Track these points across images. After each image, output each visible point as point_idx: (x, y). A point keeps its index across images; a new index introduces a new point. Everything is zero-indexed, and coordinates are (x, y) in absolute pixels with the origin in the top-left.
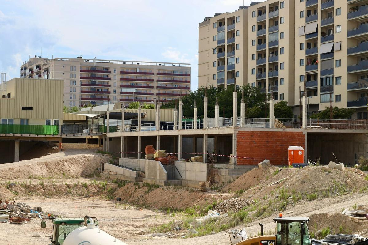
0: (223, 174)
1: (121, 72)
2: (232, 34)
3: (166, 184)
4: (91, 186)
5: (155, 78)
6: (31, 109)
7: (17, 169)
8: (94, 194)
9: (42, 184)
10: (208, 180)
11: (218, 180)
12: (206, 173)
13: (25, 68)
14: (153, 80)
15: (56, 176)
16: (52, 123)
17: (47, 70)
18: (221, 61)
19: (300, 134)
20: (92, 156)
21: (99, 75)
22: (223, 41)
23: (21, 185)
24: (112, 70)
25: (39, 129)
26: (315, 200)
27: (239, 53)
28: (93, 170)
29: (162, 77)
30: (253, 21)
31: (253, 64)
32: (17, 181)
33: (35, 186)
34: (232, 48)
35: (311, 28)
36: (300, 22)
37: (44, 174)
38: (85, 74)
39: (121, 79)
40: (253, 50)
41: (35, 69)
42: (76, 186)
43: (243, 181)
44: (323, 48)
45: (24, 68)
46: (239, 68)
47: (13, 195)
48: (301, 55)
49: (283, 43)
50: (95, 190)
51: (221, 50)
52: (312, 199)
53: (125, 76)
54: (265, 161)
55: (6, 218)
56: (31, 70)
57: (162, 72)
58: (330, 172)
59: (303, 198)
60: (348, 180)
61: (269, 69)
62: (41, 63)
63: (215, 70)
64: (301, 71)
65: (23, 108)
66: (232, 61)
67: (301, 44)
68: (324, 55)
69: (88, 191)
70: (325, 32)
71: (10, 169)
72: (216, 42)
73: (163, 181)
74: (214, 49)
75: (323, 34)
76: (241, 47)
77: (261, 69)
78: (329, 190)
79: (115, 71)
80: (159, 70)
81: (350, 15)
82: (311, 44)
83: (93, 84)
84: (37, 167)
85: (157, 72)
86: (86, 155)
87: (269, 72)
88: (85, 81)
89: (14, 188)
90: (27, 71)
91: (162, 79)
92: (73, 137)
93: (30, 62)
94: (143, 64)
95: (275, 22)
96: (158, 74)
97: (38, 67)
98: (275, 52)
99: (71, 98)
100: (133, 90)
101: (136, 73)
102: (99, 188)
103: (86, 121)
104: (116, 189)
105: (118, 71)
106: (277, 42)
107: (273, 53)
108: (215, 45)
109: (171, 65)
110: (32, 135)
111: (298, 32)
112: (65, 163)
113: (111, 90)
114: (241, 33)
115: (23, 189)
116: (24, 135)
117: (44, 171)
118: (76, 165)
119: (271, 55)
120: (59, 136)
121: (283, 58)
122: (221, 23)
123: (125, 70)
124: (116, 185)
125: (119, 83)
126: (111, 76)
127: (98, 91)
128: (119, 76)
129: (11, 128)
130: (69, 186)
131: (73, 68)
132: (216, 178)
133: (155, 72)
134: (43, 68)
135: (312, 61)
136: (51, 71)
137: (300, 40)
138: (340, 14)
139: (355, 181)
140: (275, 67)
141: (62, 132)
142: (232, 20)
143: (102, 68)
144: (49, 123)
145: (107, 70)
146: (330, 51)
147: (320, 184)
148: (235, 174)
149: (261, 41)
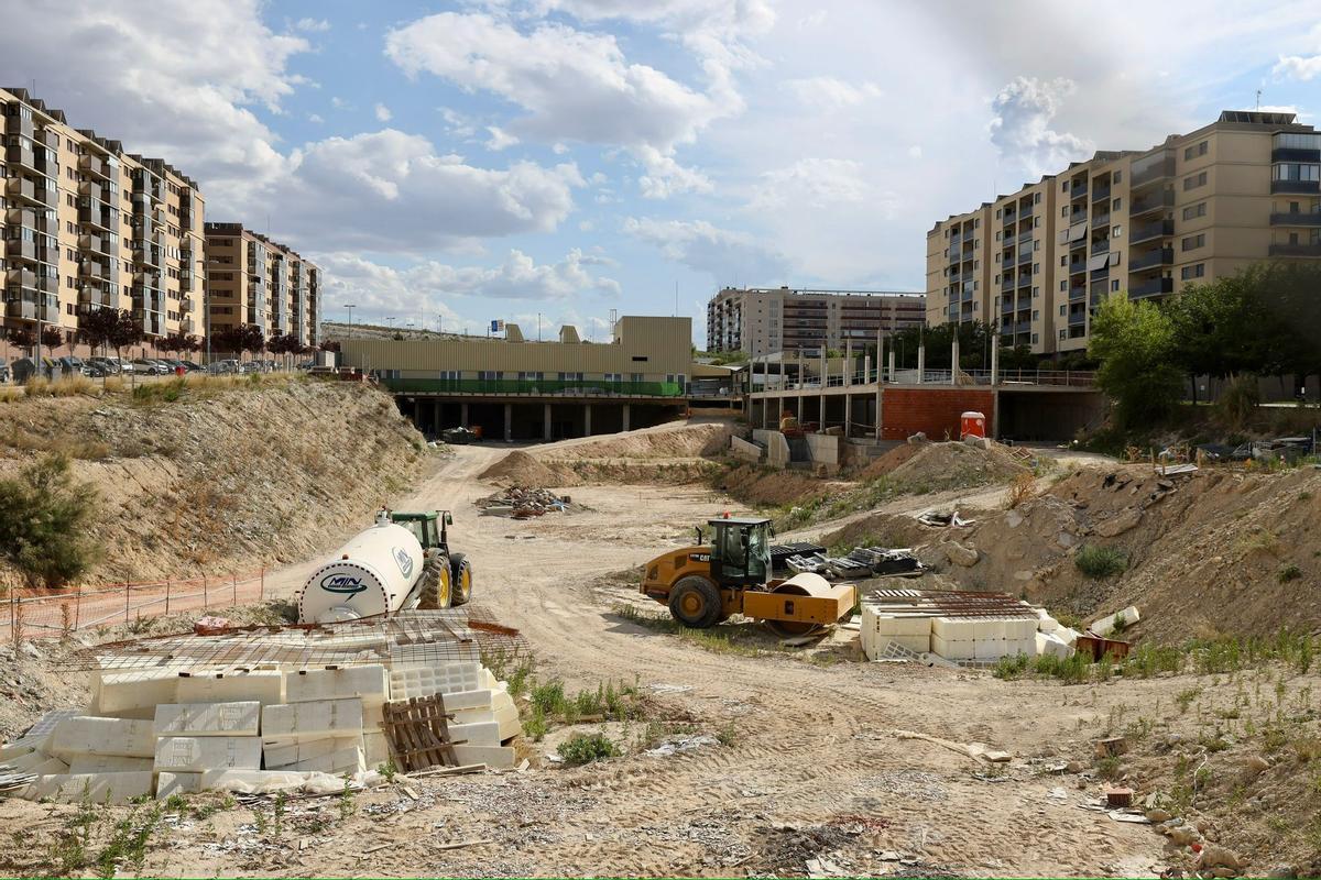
0: (859, 454)
1: (843, 308)
2: (970, 246)
3: (788, 466)
4: (693, 468)
5: (893, 315)
6: (645, 359)
7: (605, 443)
8: (696, 480)
9: (624, 465)
10: (839, 462)
11: (852, 462)
12: (836, 452)
13: (713, 306)
14: (889, 319)
15: (662, 454)
16: (676, 379)
17: (738, 307)
18: (954, 287)
19: (987, 394)
20: (722, 425)
21: (810, 312)
22: (957, 257)
23: (596, 466)
24: (829, 305)
25: (655, 388)
26: (927, 495)
27: (978, 274)
28: (719, 446)
29: (903, 314)
30: (998, 226)
31: (996, 290)
32: (592, 460)
33: (613, 467)
34: (970, 266)
35: (1077, 233)
36: (1062, 223)
37: (645, 451)
38: (790, 312)
39: (843, 318)
40: (997, 269)
41: (725, 306)
42: (671, 467)
43: (882, 463)
44: (1094, 263)
45: (711, 305)
46: (978, 297)
47: (580, 478)
48: (1063, 274)
49: (1039, 258)
50: (697, 475)
51: (954, 270)
52: (923, 491)
53: (849, 313)
54: (918, 434)
55: (509, 511)
56: (720, 307)
57: (903, 306)
58: (962, 451)
59: (908, 491)
60: (990, 465)
61: (1019, 297)
62: (733, 297)
63: (946, 301)
64: (1062, 298)
65: (635, 359)
66: (969, 286)
67: (1063, 258)
68: (1096, 273)
69: (688, 475)
70: (1098, 236)
71: (595, 443)
72: (948, 259)
73: (783, 463)
74: (945, 270)
75: (1095, 240)
76: (981, 265)
77: (1008, 297)
78: (952, 479)
79: (834, 305)
80: (899, 303)
81: (1133, 210)
82: (1078, 257)
83: (803, 325)
84: (636, 441)
85: (896, 306)
86: (714, 425)
87: (1019, 301)
88: (791, 322)
89: (584, 470)
90: (716, 308)
91: (903, 316)
92: (702, 398)
93: (720, 297)
94: (875, 295)
95: (1028, 224)
96: (897, 309)
97: (728, 302)
98: (1027, 270)
99: (771, 346)
100: (861, 333)
101: (866, 308)
102: (704, 471)
103: (730, 377)
104: (726, 474)
105: (839, 305)
106: (1029, 256)
107: (1025, 272)
108: (947, 263)
109: (918, 296)
110: (644, 397)
111: (1059, 237)
112: (680, 436)
113: (829, 334)
114: (981, 244)
115: (595, 471)
116: (634, 396)
117: (645, 447)
118: (695, 439)
119: (1022, 275)
120: (683, 397)
121: (1038, 280)
122: (955, 230)
123: (848, 305)
124: (729, 467)
125: (840, 323)
126: (829, 313)
127: (810, 336)
128: (839, 313)
129: (618, 387)
130: (661, 468)
131: (774, 303)
132: (850, 460)
133: (894, 306)
134: (735, 303)
135: (1077, 282)
136: (742, 308)
137: (1063, 251)
138: (1119, 208)
139: (1002, 466)
140: (1027, 293)
141: (689, 392)
142: (970, 224)
143: (816, 302)
144: (670, 379)
145: (823, 305)
146: (1103, 266)
147: (942, 469)
148: (875, 453)
149: (1008, 254)
